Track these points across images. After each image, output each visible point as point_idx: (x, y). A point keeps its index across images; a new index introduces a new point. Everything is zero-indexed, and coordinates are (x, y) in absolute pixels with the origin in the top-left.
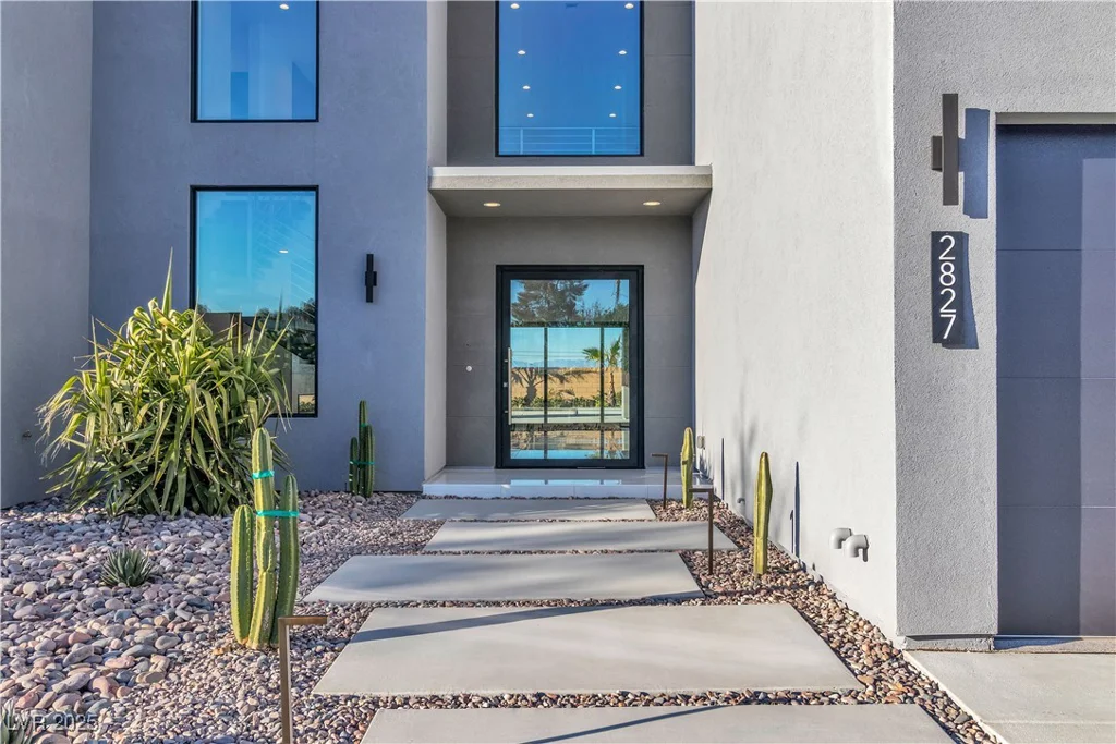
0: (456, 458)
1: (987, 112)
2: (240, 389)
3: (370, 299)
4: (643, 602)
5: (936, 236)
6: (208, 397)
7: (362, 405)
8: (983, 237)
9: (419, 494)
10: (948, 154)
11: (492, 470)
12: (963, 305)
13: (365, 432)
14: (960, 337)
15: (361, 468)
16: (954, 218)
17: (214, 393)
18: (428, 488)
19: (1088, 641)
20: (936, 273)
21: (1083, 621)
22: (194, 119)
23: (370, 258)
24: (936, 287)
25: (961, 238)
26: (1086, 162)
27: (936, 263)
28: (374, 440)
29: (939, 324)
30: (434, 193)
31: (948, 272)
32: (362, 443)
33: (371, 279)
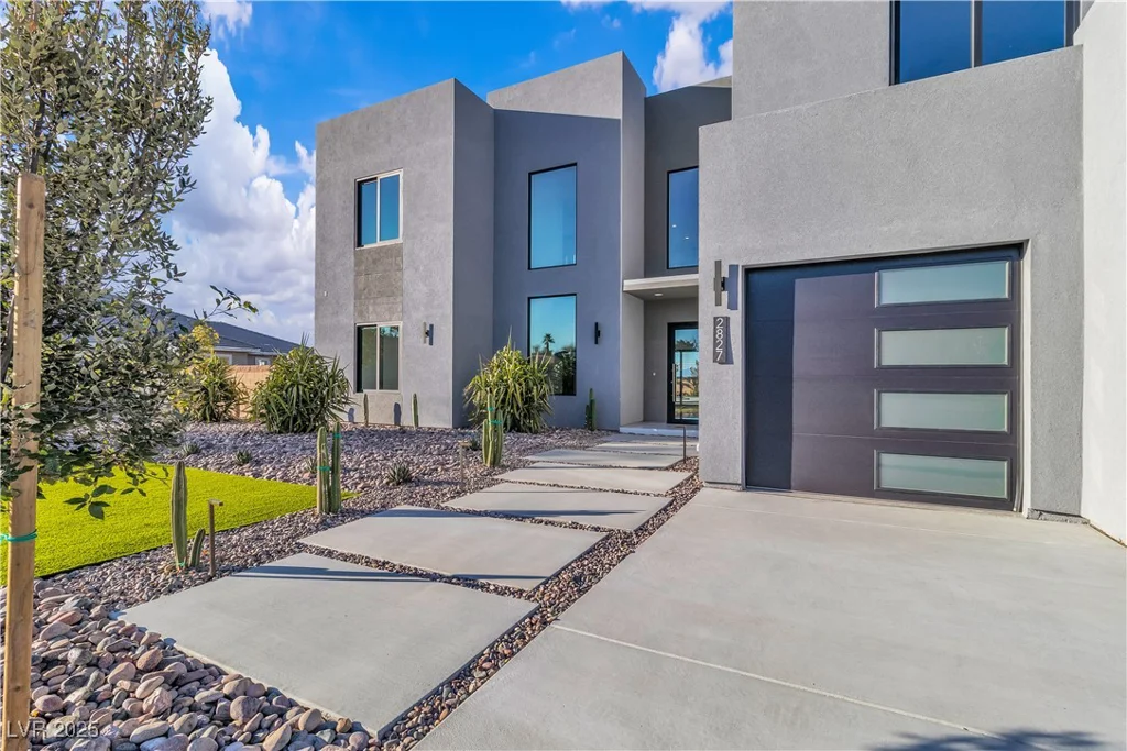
0: (648, 418)
1: (738, 266)
2: (531, 383)
3: (596, 343)
5: (715, 318)
6: (517, 386)
7: (591, 390)
9: (617, 432)
10: (717, 286)
11: (665, 424)
12: (727, 346)
13: (592, 402)
14: (727, 359)
15: (590, 417)
16: (723, 310)
17: (520, 384)
18: (622, 429)
20: (715, 334)
21: (793, 484)
22: (529, 268)
23: (597, 324)
24: (715, 339)
25: (727, 319)
26: (797, 281)
27: (715, 329)
28: (596, 407)
29: (715, 354)
30: (623, 292)
31: (720, 333)
32: (590, 408)
33: (598, 334)
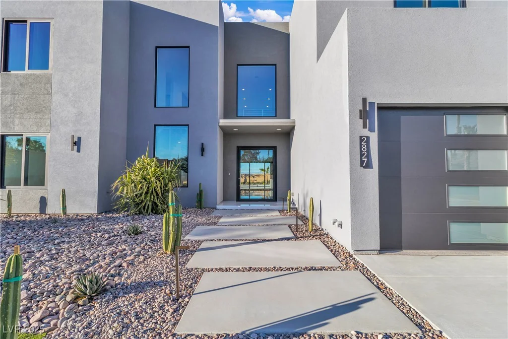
0: (225, 199)
1: (374, 103)
2: (167, 180)
3: (202, 155)
4: (279, 240)
5: (361, 137)
6: (158, 182)
7: (200, 184)
8: (374, 138)
9: (215, 208)
10: (364, 115)
11: (235, 202)
12: (369, 156)
13: (201, 192)
14: (368, 165)
15: (200, 201)
16: (366, 132)
17: (160, 181)
18: (218, 207)
19: (405, 251)
20: (361, 148)
21: (403, 245)
22: (155, 106)
23: (203, 144)
24: (361, 151)
25: (368, 138)
26: (402, 118)
27: (361, 145)
28: (203, 194)
29: (362, 162)
31: (364, 147)
32: (200, 194)
33: (203, 150)
